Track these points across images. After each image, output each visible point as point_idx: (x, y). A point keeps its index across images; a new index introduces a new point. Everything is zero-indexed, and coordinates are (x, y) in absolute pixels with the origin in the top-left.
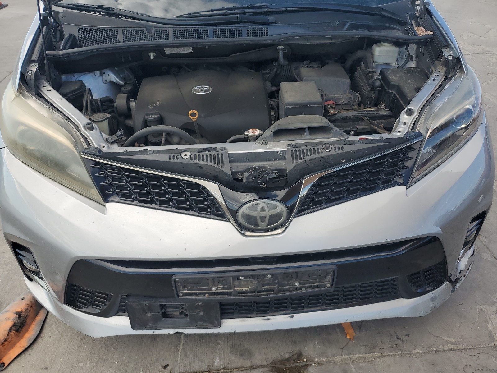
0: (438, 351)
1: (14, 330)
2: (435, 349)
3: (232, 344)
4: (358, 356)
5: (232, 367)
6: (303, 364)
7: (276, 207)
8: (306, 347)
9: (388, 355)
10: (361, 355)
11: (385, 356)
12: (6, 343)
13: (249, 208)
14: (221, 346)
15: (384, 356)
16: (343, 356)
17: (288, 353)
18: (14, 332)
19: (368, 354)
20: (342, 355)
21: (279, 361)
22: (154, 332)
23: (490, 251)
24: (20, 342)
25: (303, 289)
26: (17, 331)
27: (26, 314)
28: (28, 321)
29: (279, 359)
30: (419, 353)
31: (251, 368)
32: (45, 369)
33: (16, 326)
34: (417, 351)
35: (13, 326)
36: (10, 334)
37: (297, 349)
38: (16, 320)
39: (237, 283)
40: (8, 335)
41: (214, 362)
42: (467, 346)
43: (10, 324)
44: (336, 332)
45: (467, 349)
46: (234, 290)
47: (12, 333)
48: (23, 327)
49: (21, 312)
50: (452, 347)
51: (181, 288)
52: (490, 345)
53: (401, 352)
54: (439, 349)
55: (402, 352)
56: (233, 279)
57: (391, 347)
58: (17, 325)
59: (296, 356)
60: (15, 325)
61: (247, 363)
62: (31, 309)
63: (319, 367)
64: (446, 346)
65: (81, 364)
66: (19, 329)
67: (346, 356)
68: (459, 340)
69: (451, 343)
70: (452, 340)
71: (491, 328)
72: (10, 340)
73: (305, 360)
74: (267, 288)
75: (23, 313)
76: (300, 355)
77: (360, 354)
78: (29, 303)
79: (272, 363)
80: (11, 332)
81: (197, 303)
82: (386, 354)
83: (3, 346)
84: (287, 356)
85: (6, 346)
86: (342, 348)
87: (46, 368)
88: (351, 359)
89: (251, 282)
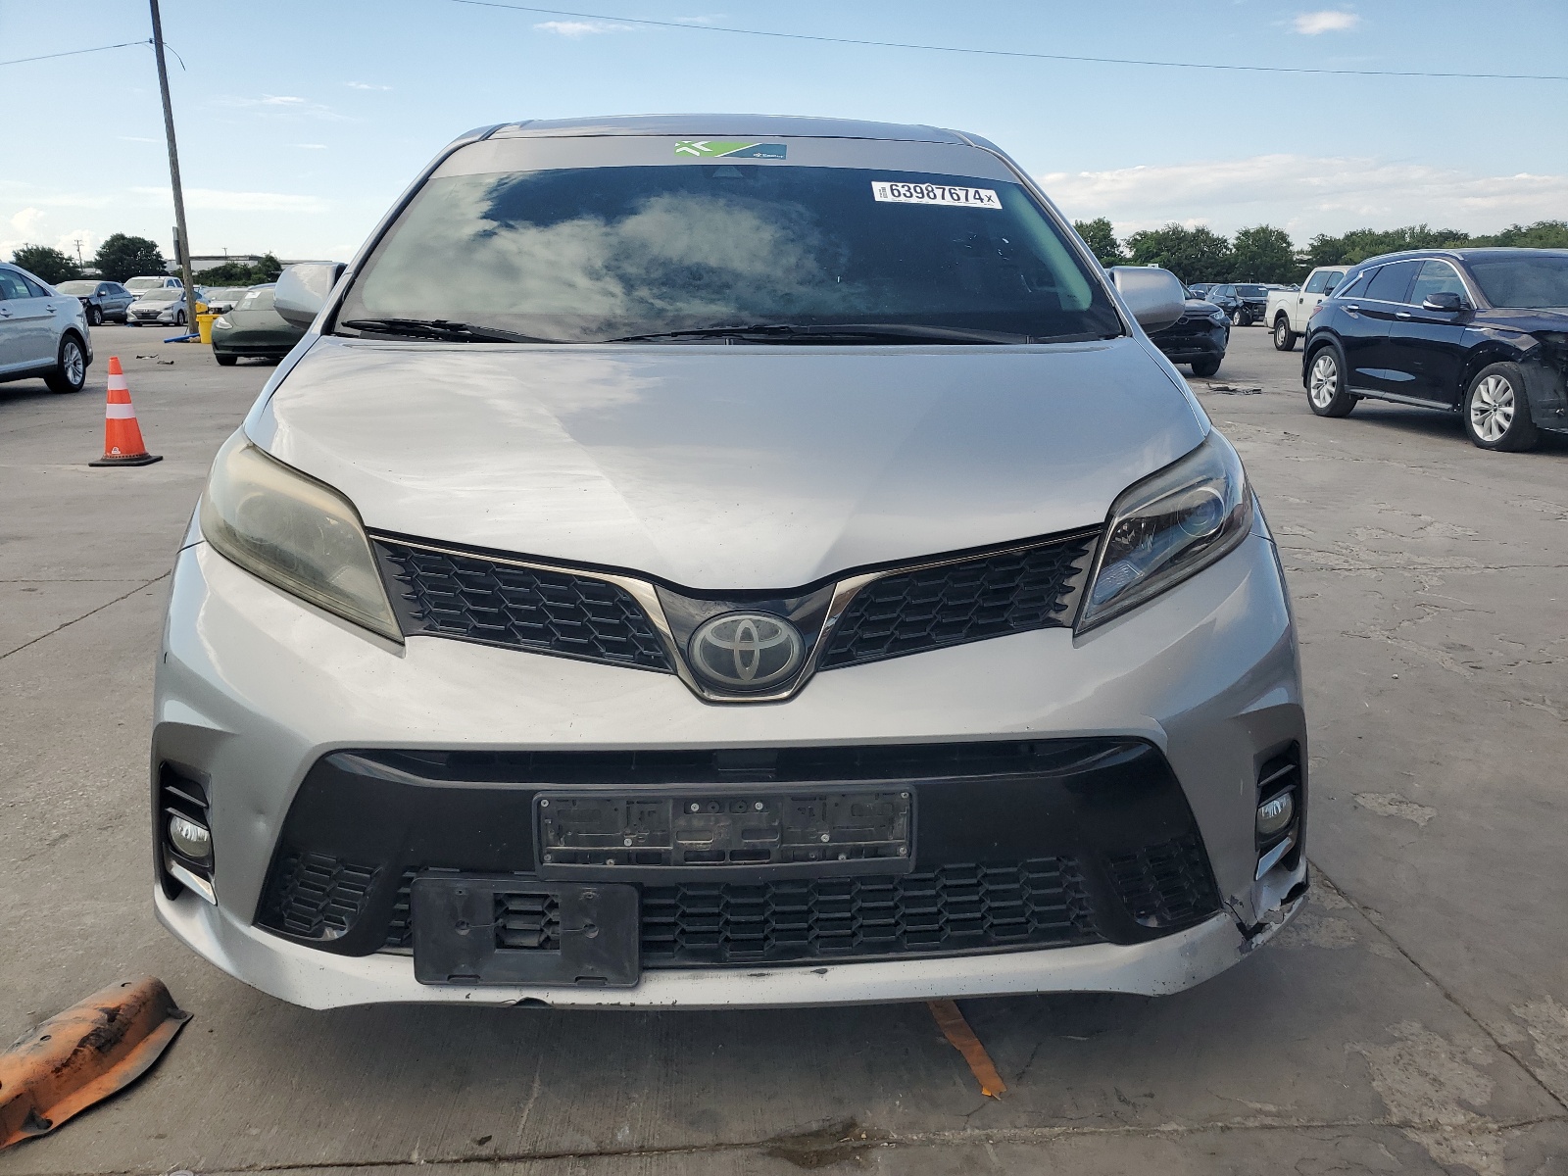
0: (1229, 1128)
1: (91, 1044)
2: (1220, 1124)
3: (668, 1100)
4: (1008, 1132)
5: (663, 1147)
6: (856, 1144)
7: (775, 631)
8: (868, 1112)
9: (1092, 1133)
10: (1017, 1130)
11: (1084, 1134)
12: (65, 1071)
13: (718, 632)
14: (639, 1105)
15: (1078, 1133)
16: (969, 1131)
17: (818, 1121)
18: (92, 1048)
19: (1037, 1130)
20: (965, 1129)
21: (793, 1137)
22: (467, 997)
23: (1391, 939)
24: (99, 1079)
25: (842, 857)
26: (98, 1048)
27: (128, 1017)
28: (129, 1036)
29: (792, 1132)
30: (1176, 1131)
31: (717, 1147)
32: (156, 1137)
33: (98, 1035)
34: (1172, 1126)
35: (92, 1035)
36: (81, 1051)
37: (844, 1114)
38: (102, 1024)
39: (682, 822)
40: (75, 1052)
41: (614, 1135)
42: (1312, 1120)
43: (84, 1029)
44: (955, 1084)
45: (1308, 1127)
46: (677, 847)
47: (86, 1051)
48: (114, 1043)
49: (118, 1009)
50: (1268, 1121)
51: (551, 836)
52: (1376, 1122)
53: (1127, 1127)
54: (1233, 1124)
55: (1131, 1128)
56: (674, 807)
57: (1101, 1116)
58: (102, 1034)
59: (839, 1128)
60: (96, 1033)
61: (709, 1138)
62: (143, 1010)
63: (901, 1150)
64: (1252, 1119)
65: (254, 1131)
66: (104, 1045)
67: (977, 1131)
68: (1289, 1108)
69: (1268, 1114)
70: (1271, 1108)
71: (1380, 1090)
72: (78, 1066)
73: (864, 1136)
74: (754, 845)
75: (120, 1012)
76: (850, 1126)
77: (1016, 1127)
78: (138, 995)
79: (773, 1140)
80: (84, 1047)
81: (584, 891)
82: (1085, 1130)
83: (58, 1077)
84: (815, 1126)
85: (64, 1078)
86: (968, 1115)
87: (160, 1137)
88: (988, 1137)
89: (717, 821)
